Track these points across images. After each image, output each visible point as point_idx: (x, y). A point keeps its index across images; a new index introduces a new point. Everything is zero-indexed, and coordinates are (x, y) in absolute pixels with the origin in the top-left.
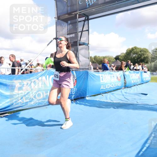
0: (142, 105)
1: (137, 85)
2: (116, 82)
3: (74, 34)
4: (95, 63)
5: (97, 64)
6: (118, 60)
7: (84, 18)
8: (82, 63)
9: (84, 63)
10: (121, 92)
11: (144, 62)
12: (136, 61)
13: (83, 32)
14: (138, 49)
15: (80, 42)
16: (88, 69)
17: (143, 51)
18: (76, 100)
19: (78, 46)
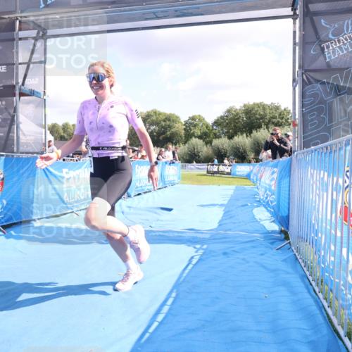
0: (161, 234)
7: (36, 31)
8: (28, 138)
9: (32, 138)
11: (172, 143)
12: (156, 139)
13: (31, 66)
14: (160, 114)
15: (22, 87)
17: (169, 120)
18: (8, 230)
19: (17, 96)
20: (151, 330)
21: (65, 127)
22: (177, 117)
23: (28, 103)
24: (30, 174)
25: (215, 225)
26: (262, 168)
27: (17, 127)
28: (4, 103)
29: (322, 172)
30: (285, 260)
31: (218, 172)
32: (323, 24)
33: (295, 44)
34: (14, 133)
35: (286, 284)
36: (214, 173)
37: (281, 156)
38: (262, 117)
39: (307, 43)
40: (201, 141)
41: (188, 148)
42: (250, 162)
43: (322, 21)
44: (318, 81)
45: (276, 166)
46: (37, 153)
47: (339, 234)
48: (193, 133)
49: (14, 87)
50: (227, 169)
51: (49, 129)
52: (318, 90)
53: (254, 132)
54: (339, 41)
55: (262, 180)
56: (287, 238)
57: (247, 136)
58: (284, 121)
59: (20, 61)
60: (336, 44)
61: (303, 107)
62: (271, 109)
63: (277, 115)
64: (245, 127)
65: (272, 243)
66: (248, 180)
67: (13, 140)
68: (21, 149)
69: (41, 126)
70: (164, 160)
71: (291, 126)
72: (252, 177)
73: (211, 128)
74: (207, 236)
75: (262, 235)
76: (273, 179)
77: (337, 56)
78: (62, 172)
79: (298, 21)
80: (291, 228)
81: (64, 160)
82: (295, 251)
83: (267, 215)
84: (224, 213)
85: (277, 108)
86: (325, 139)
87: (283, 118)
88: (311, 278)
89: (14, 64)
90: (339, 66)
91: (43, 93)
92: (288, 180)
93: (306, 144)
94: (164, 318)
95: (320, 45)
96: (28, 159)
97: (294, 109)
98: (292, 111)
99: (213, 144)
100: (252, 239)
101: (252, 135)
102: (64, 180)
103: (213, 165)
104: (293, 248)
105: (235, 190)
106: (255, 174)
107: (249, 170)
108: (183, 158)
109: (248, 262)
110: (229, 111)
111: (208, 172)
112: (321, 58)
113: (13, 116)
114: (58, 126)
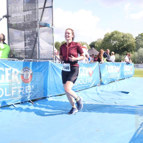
0: (123, 107)
1: (117, 81)
2: (86, 78)
3: (31, 11)
6: (94, 48)
8: (44, 51)
9: (46, 51)
10: (96, 90)
12: (117, 49)
13: (45, 9)
14: (119, 33)
15: (40, 22)
16: (52, 59)
18: (35, 102)
19: (38, 27)
23: (44, 31)
24: (45, 71)
27: (38, 45)
28: (31, 31)
34: (37, 48)
41: (138, 54)
46: (49, 59)
48: (142, 44)
51: (55, 46)
59: (39, 7)
67: (37, 53)
68: (41, 57)
69: (49, 43)
89: (36, 9)
91: (51, 24)
96: (44, 62)
113: (36, 39)
114: (60, 43)
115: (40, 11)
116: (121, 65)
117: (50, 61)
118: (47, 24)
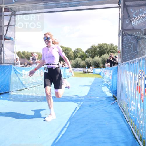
4: (24, 58)
5: (26, 59)
7: (11, 12)
8: (8, 57)
9: (10, 57)
13: (9, 27)
15: (5, 36)
16: (14, 64)
17: (67, 50)
19: (3, 40)
20: (59, 138)
21: (24, 53)
22: (71, 49)
23: (8, 43)
24: (8, 73)
25: (86, 94)
26: (106, 70)
27: (3, 53)
29: (130, 72)
30: (115, 109)
31: (87, 72)
32: (131, 11)
33: (119, 19)
34: (2, 55)
35: (115, 118)
36: (86, 72)
37: (114, 65)
38: (106, 49)
39: (124, 18)
40: (81, 59)
41: (75, 62)
42: (101, 68)
43: (131, 9)
44: (129, 34)
45: (111, 70)
46: (12, 64)
47: (137, 98)
48: (77, 55)
49: (2, 36)
50: (91, 71)
51: (17, 54)
52: (129, 38)
53: (103, 55)
54: (138, 18)
55: (106, 75)
56: (116, 99)
57: (100, 57)
58: (115, 51)
59: (4, 25)
60: (136, 19)
61: (122, 45)
62: (110, 46)
63: (112, 48)
64: (99, 53)
65: (110, 102)
66: (100, 75)
67: (2, 58)
68: (5, 62)
69: (13, 52)
70: (65, 67)
71: (118, 53)
72: (101, 74)
73: (85, 54)
74: (83, 99)
75: (106, 98)
76: (110, 75)
77: (137, 24)
78: (22, 72)
79: (121, 9)
80: (117, 95)
81: (23, 67)
82: (119, 105)
83: (108, 90)
84: (90, 89)
85: (112, 45)
86: (132, 59)
87: (114, 50)
88: (125, 116)
89: (2, 26)
90: (137, 28)
91: (14, 38)
92: (116, 75)
93: (124, 61)
94: (65, 133)
95: (130, 19)
96: (8, 66)
97: (119, 46)
98: (118, 47)
99: (85, 60)
100: (102, 100)
101: (102, 57)
102: (23, 75)
103: (85, 69)
104: (118, 104)
105: (95, 80)
106: (103, 73)
107: (100, 71)
108: (73, 66)
109: (100, 109)
110: (92, 47)
111: (83, 72)
112: (130, 25)
113: (2, 48)
114: (21, 52)
115: (5, 28)
116: (63, 69)
117: (13, 65)
118: (10, 37)
